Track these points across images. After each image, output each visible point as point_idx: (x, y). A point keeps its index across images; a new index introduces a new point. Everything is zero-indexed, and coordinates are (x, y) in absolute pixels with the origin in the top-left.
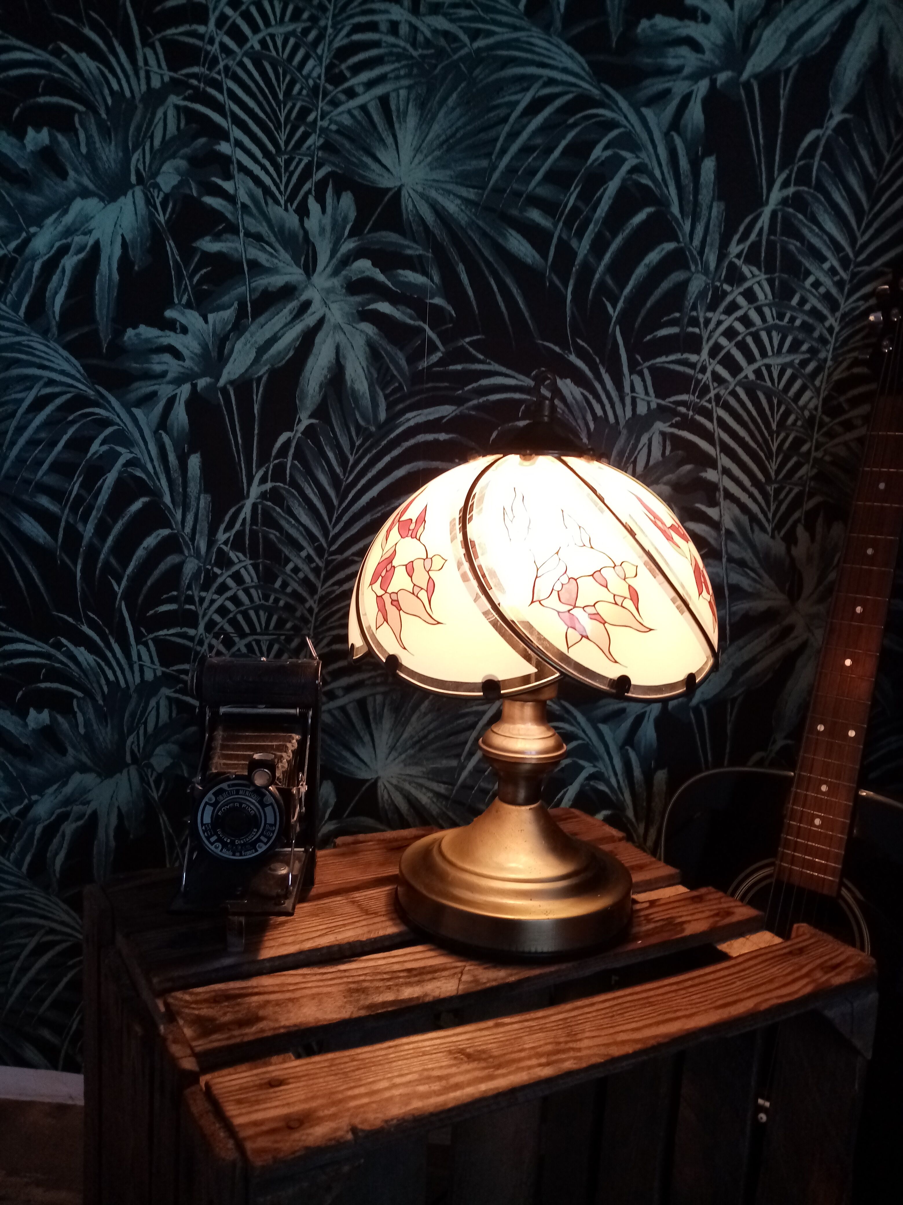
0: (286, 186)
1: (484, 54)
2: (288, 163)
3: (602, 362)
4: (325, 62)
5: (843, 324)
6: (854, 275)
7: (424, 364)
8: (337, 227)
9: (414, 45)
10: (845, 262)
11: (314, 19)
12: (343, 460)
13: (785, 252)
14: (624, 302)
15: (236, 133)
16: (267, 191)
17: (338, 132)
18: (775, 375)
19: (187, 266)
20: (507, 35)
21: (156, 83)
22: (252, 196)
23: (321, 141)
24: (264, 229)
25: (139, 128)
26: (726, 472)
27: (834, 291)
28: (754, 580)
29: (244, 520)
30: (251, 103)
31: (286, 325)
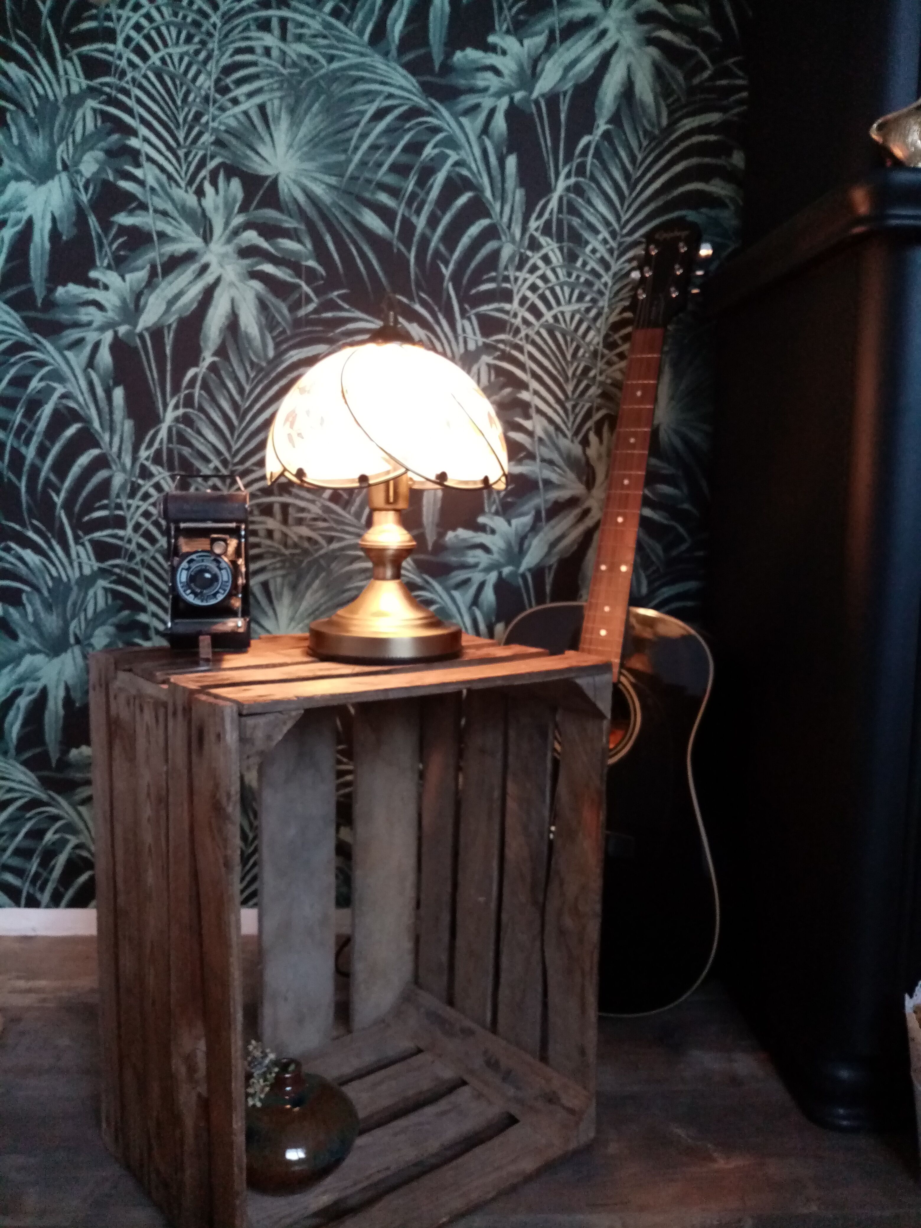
0: (186, 173)
1: (338, 74)
2: (187, 155)
3: (440, 310)
4: (214, 77)
5: (614, 280)
6: (620, 244)
7: (302, 313)
8: (228, 206)
9: (284, 64)
10: (613, 234)
11: (203, 43)
12: (241, 390)
13: (571, 227)
14: (455, 265)
15: (144, 131)
16: (170, 177)
17: (227, 131)
18: (568, 318)
19: (106, 236)
20: (353, 59)
21: (75, 89)
22: (158, 181)
23: (213, 138)
24: (168, 207)
25: (62, 126)
26: (536, 393)
27: (607, 256)
28: (560, 475)
29: (162, 440)
30: (155, 108)
31: (191, 282)
